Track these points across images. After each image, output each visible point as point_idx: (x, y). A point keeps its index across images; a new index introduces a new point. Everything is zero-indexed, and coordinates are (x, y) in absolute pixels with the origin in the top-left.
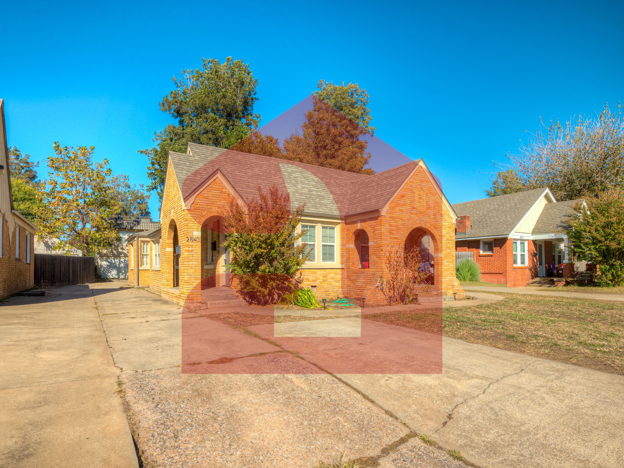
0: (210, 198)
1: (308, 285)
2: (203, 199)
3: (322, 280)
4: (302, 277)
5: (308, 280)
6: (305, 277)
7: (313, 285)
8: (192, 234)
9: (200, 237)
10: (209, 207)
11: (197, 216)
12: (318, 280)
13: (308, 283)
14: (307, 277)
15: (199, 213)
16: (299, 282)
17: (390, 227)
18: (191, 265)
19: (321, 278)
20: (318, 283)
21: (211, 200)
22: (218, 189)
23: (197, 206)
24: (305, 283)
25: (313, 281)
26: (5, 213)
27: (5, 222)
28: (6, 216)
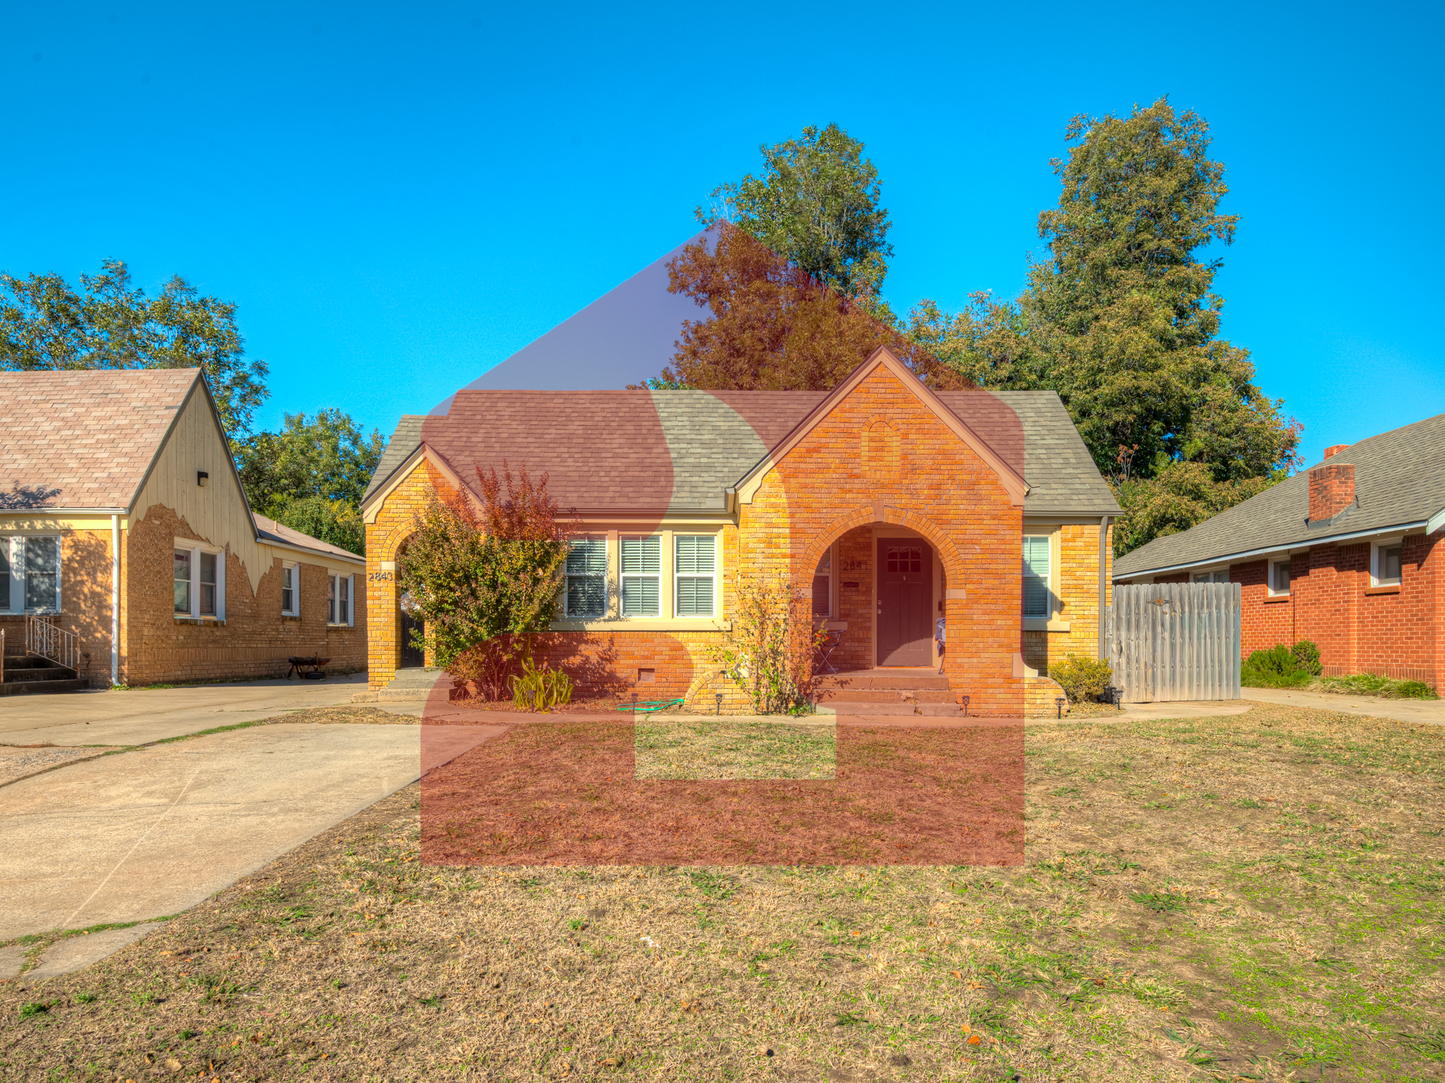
0: (412, 498)
2: (399, 502)
8: (378, 568)
9: (393, 573)
11: (388, 533)
15: (390, 529)
17: (767, 530)
18: (378, 624)
23: (387, 515)
26: (228, 545)
27: (232, 559)
28: (233, 550)
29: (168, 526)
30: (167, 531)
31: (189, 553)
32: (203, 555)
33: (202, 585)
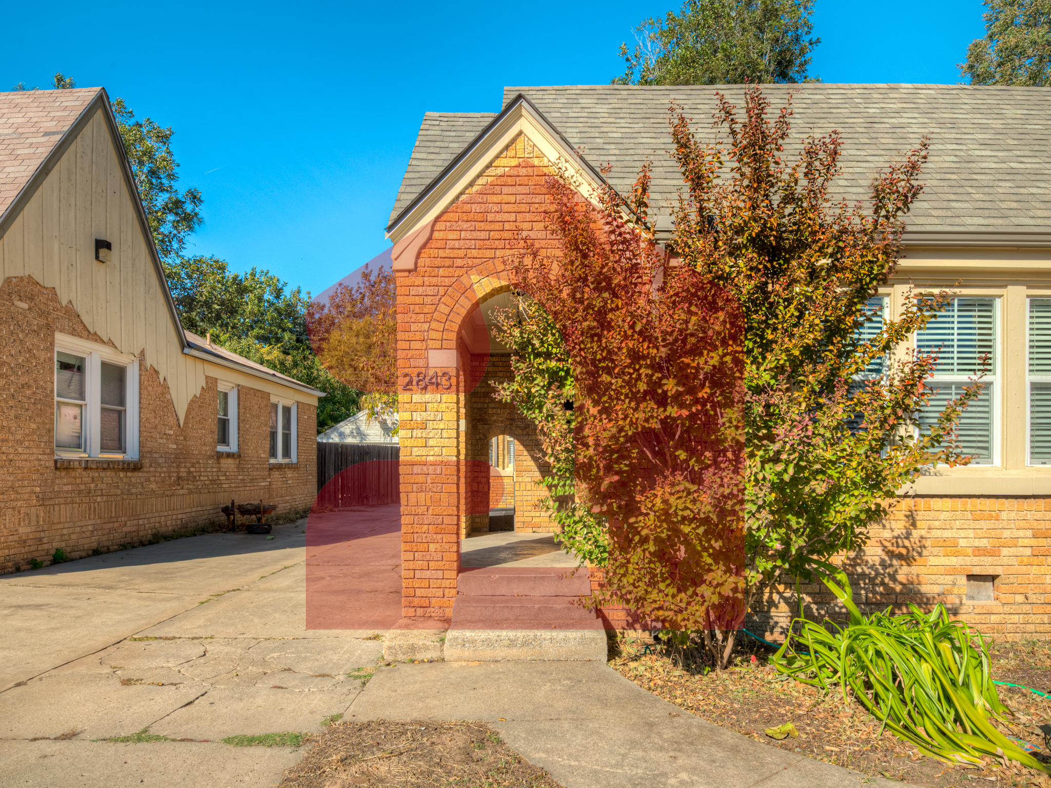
0: (490, 217)
1: (952, 571)
2: (465, 226)
3: (1028, 552)
4: (916, 534)
5: (950, 547)
6: (935, 533)
7: (976, 571)
9: (454, 372)
10: (489, 253)
11: (442, 290)
12: (1005, 551)
13: (953, 561)
14: (947, 534)
15: (447, 281)
16: (900, 557)
19: (1021, 542)
20: (1006, 561)
21: (497, 226)
22: (525, 180)
23: (442, 253)
24: (932, 561)
25: (979, 552)
26: (142, 353)
27: (149, 374)
28: (150, 361)
29: (43, 314)
30: (42, 321)
31: (82, 360)
32: (105, 366)
33: (103, 410)
